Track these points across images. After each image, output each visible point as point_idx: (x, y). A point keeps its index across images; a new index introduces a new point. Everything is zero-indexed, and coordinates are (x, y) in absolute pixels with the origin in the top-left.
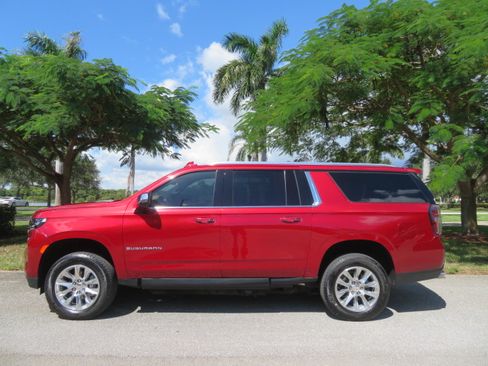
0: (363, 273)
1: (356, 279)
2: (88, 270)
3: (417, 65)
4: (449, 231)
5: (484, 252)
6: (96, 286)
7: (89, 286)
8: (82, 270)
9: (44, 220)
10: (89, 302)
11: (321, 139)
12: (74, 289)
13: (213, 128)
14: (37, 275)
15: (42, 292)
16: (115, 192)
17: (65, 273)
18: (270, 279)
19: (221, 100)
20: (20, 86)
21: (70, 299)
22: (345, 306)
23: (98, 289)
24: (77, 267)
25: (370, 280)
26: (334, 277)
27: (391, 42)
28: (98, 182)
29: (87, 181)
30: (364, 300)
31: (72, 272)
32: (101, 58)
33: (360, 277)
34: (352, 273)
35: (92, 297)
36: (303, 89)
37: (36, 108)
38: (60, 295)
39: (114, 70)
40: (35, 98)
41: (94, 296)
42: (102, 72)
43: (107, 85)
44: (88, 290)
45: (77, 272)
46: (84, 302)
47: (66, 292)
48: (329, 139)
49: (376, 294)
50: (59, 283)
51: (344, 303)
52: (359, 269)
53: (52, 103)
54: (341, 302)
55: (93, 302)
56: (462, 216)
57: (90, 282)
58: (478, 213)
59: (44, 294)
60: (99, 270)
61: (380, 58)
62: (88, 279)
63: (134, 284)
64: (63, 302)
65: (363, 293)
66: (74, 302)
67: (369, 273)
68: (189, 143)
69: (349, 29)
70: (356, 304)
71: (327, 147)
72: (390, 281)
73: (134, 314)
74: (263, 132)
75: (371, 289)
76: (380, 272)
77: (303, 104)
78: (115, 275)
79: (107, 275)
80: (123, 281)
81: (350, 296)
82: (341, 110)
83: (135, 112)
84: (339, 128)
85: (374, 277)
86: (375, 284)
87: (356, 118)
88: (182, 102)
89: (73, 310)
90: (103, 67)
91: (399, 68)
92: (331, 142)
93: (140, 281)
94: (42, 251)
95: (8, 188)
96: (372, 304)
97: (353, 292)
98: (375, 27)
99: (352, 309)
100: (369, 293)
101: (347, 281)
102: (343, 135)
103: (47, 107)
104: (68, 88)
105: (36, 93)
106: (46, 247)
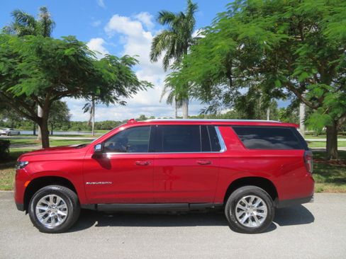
0: (256, 199)
1: (250, 204)
2: (59, 199)
3: (298, 38)
4: (318, 155)
5: (343, 174)
6: (65, 210)
7: (60, 209)
8: (55, 198)
9: (27, 163)
10: (61, 221)
11: (227, 90)
12: (49, 211)
13: (150, 85)
14: (22, 202)
15: (27, 213)
16: (81, 123)
17: (42, 200)
18: (189, 204)
19: (156, 60)
20: (9, 57)
21: (47, 219)
22: (242, 223)
23: (67, 212)
24: (51, 196)
25: (261, 204)
26: (235, 203)
27: (280, 22)
28: (69, 117)
29: (61, 117)
30: (256, 219)
31: (48, 199)
32: (67, 36)
33: (253, 203)
34: (248, 200)
35: (63, 217)
36: (214, 56)
37: (21, 73)
38: (40, 216)
39: (77, 44)
40: (20, 66)
41: (64, 216)
42: (68, 46)
43: (72, 55)
44: (59, 212)
45: (51, 199)
46: (56, 220)
47: (44, 213)
48: (233, 89)
49: (264, 215)
50: (38, 207)
51: (242, 221)
52: (253, 197)
53: (32, 70)
54: (240, 220)
55: (63, 220)
56: (327, 142)
57: (61, 206)
58: (338, 140)
59: (28, 214)
60: (67, 198)
61: (272, 34)
62: (59, 204)
63: (93, 208)
64: (42, 221)
65: (255, 213)
66: (49, 221)
67: (260, 200)
68: (133, 94)
69: (249, 13)
70: (250, 222)
71: (231, 95)
72: (274, 205)
73: (93, 227)
74: (186, 86)
75: (261, 211)
76: (267, 199)
77: (213, 67)
78: (78, 202)
79: (73, 202)
80: (85, 205)
81: (246, 216)
82: (242, 69)
83: (93, 75)
84: (241, 82)
85: (264, 203)
86: (264, 207)
87: (252, 75)
88: (127, 66)
89: (50, 226)
90: (69, 42)
91: (285, 41)
92: (235, 91)
93: (96, 206)
94: (26, 185)
95: (5, 121)
96: (261, 222)
97: (248, 213)
98: (269, 10)
99: (247, 225)
100: (260, 214)
101: (244, 205)
102: (243, 86)
103: (29, 73)
104: (44, 58)
105: (21, 62)
106: (29, 182)
